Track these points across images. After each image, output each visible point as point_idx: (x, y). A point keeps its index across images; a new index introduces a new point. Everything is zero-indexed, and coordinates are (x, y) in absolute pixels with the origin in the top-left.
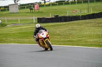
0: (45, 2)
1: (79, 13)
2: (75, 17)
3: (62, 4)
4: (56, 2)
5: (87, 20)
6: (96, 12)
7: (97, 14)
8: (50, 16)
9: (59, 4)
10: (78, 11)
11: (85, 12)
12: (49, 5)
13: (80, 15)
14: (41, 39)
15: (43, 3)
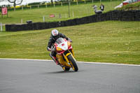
0: (15, 5)
1: (57, 19)
2: (52, 23)
3: (36, 7)
4: (29, 5)
5: (68, 27)
6: (78, 17)
7: (80, 19)
8: (22, 23)
9: (33, 7)
10: (57, 16)
11: (66, 17)
12: (20, 8)
13: (60, 20)
14: (59, 52)
15: (13, 6)
